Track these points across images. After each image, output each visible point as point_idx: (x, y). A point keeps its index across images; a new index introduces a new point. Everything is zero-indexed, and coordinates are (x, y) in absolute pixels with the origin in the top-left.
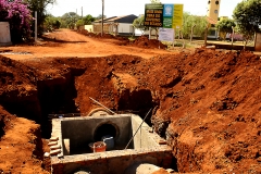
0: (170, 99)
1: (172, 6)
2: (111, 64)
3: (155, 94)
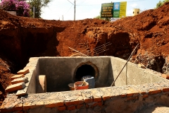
2: (85, 24)
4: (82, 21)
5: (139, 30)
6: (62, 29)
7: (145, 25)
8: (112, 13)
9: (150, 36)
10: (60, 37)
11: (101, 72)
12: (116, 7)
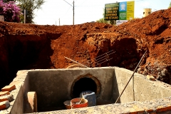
0: (160, 45)
1: (125, 3)
2: (85, 29)
3: (141, 42)
4: (81, 26)
5: (147, 35)
6: (57, 36)
7: (154, 29)
8: (118, 15)
9: (161, 41)
10: (55, 45)
11: (103, 85)
12: (122, 8)
